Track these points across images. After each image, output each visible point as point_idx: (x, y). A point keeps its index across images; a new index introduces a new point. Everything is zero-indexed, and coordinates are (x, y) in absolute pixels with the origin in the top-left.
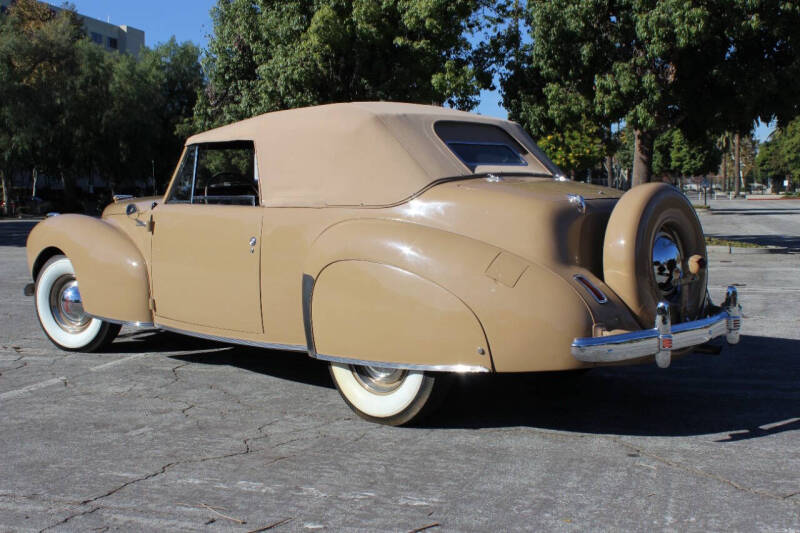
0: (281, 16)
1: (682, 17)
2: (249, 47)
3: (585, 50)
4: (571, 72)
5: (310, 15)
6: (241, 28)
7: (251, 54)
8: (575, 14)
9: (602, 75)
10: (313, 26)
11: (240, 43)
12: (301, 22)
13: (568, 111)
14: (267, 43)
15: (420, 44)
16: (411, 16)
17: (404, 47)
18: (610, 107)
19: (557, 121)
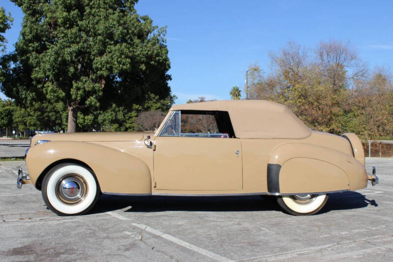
3: (72, 69)
9: (76, 81)
18: (80, 97)
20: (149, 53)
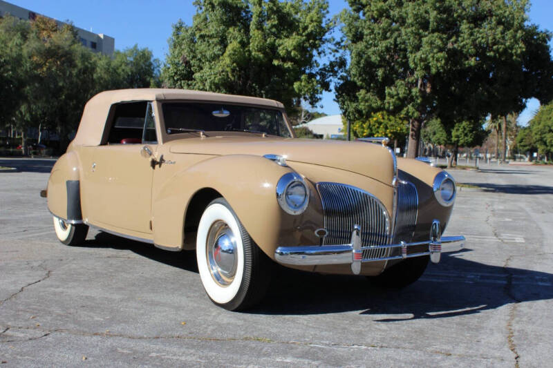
0: (209, 46)
1: (433, 57)
2: (189, 62)
3: (380, 72)
4: (372, 85)
5: (225, 46)
6: (186, 51)
7: (190, 67)
8: (374, 53)
9: (389, 86)
10: (227, 53)
11: (184, 59)
12: (220, 50)
13: (370, 106)
14: (200, 60)
15: (288, 65)
16: (283, 49)
17: (279, 67)
18: (394, 105)
19: (364, 111)
20: (483, 40)
